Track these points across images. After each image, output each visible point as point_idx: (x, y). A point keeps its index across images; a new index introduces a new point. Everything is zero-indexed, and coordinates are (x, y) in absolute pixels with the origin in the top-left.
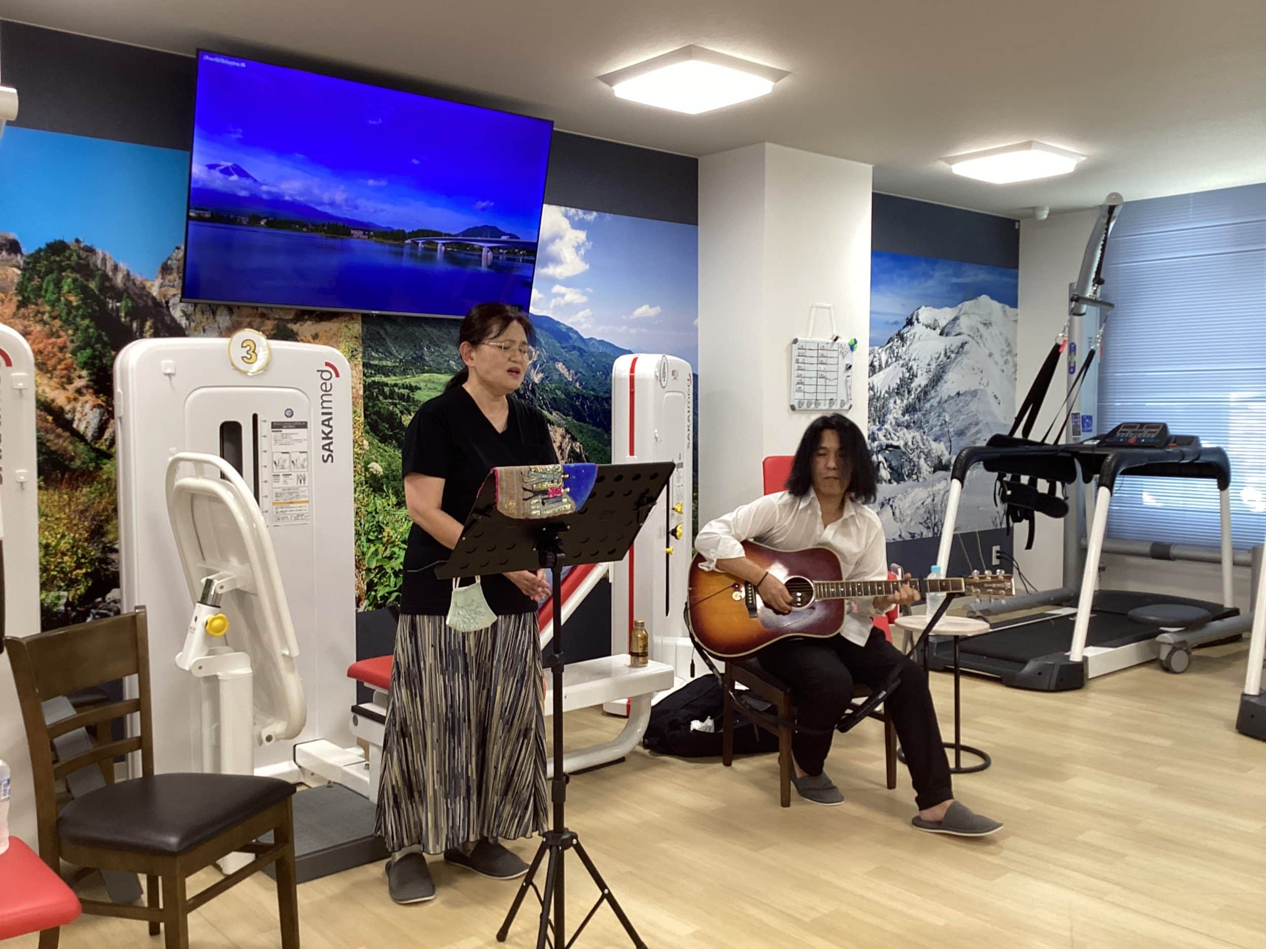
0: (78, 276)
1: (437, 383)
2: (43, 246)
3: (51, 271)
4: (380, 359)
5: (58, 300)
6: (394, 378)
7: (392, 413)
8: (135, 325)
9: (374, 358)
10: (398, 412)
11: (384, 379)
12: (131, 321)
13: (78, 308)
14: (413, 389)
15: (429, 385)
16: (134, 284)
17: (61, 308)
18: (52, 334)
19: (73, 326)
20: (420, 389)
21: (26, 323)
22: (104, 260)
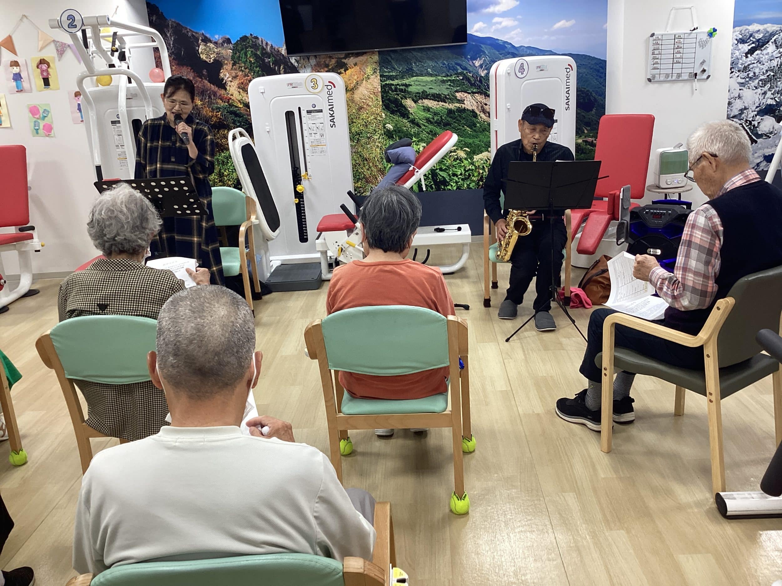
0: (253, 50)
1: (421, 82)
2: (239, 39)
3: (242, 50)
4: (389, 72)
5: (247, 61)
6: (397, 81)
7: (396, 99)
8: (276, 68)
9: (386, 72)
10: (400, 98)
11: (392, 82)
12: (275, 67)
13: (254, 63)
14: (407, 86)
15: (417, 83)
16: (274, 50)
17: (248, 64)
18: (246, 75)
19: (253, 71)
20: (411, 85)
21: (236, 72)
22: (262, 41)
